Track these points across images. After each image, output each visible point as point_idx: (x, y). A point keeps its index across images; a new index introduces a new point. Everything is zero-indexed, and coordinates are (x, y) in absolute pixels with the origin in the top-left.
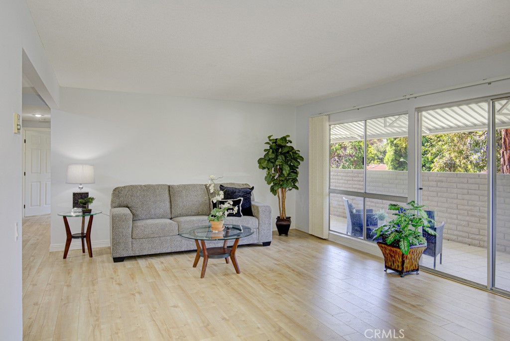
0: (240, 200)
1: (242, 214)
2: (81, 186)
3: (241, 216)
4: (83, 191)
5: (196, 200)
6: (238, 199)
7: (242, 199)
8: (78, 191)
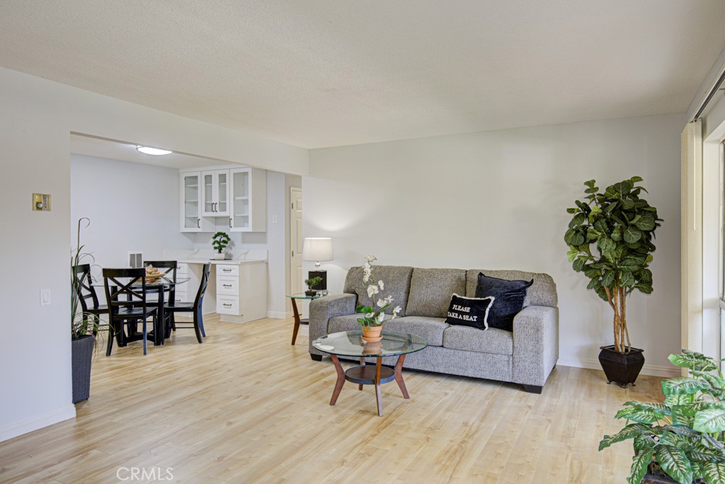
0: (489, 300)
1: (486, 324)
2: (318, 264)
3: (483, 328)
4: (320, 269)
5: (439, 293)
6: (487, 298)
7: (493, 299)
8: (314, 269)
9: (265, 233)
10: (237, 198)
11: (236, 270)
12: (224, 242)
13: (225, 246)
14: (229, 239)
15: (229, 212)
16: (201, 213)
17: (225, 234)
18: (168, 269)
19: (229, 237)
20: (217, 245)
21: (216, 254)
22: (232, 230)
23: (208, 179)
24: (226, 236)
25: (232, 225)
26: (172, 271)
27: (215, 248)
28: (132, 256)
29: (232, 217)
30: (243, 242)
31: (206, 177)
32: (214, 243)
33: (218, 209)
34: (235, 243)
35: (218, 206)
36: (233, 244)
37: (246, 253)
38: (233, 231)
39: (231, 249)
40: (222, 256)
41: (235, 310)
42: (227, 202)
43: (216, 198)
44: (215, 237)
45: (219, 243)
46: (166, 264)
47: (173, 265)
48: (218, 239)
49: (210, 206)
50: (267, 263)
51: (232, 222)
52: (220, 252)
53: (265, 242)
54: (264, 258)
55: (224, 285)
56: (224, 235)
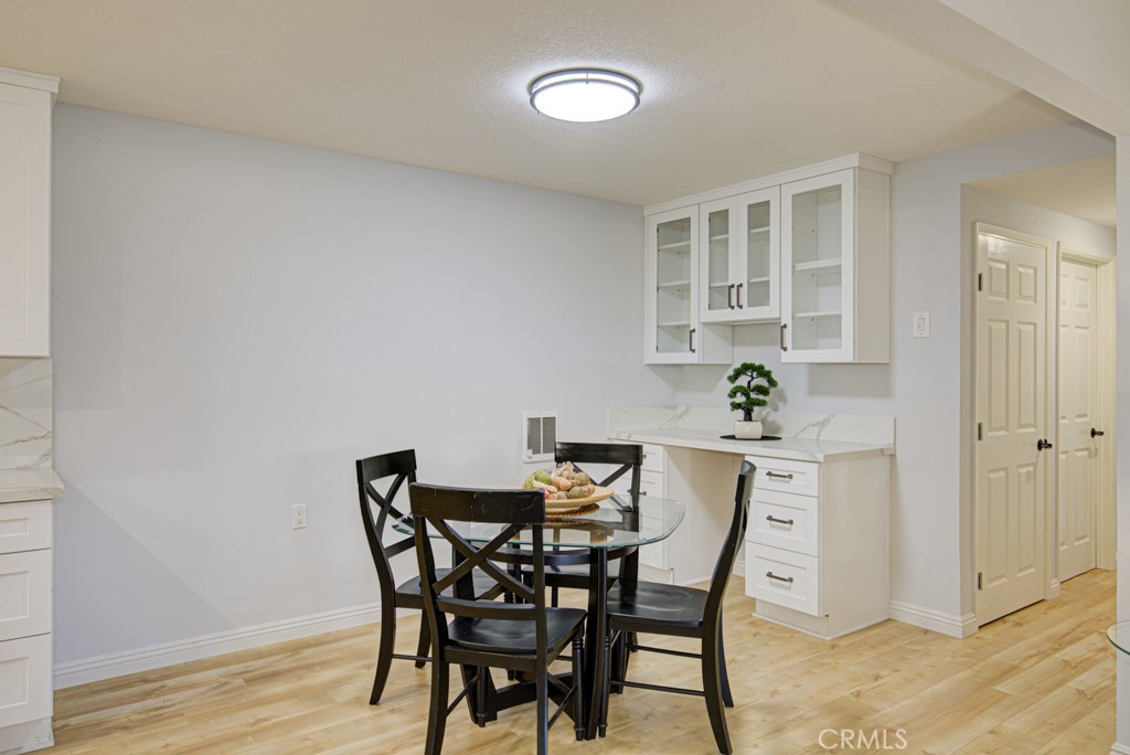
9: (885, 367)
10: (801, 267)
11: (807, 478)
12: (761, 390)
13: (762, 403)
14: (772, 383)
15: (780, 306)
16: (699, 312)
17: (761, 367)
18: (615, 468)
19: (774, 376)
20: (740, 399)
21: (735, 422)
22: (786, 357)
23: (719, 220)
24: (766, 375)
25: (788, 343)
26: (630, 473)
27: (736, 406)
28: (533, 422)
29: (786, 319)
30: (813, 390)
31: (712, 216)
32: (733, 394)
33: (744, 301)
34: (788, 394)
35: (744, 291)
36: (783, 398)
37: (823, 424)
38: (788, 361)
39: (776, 409)
40: (755, 428)
41: (804, 597)
42: (773, 278)
43: (738, 272)
44: (733, 379)
45: (745, 393)
46: (613, 454)
47: (630, 457)
48: (743, 381)
49: (725, 295)
50: (893, 456)
51: (788, 333)
52: (748, 417)
53: (885, 392)
54: (882, 440)
55: (770, 518)
56: (761, 371)
